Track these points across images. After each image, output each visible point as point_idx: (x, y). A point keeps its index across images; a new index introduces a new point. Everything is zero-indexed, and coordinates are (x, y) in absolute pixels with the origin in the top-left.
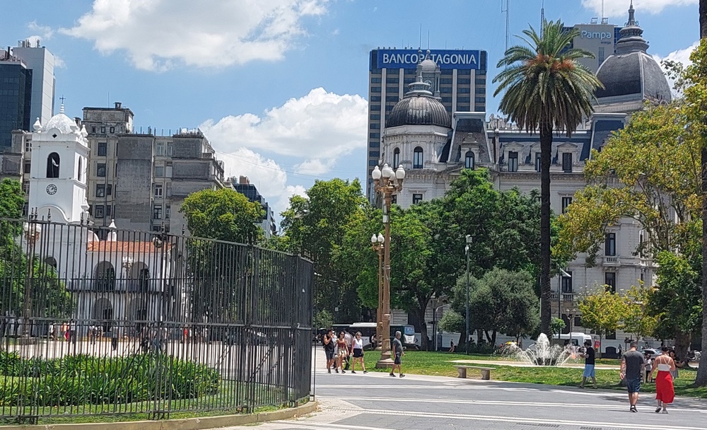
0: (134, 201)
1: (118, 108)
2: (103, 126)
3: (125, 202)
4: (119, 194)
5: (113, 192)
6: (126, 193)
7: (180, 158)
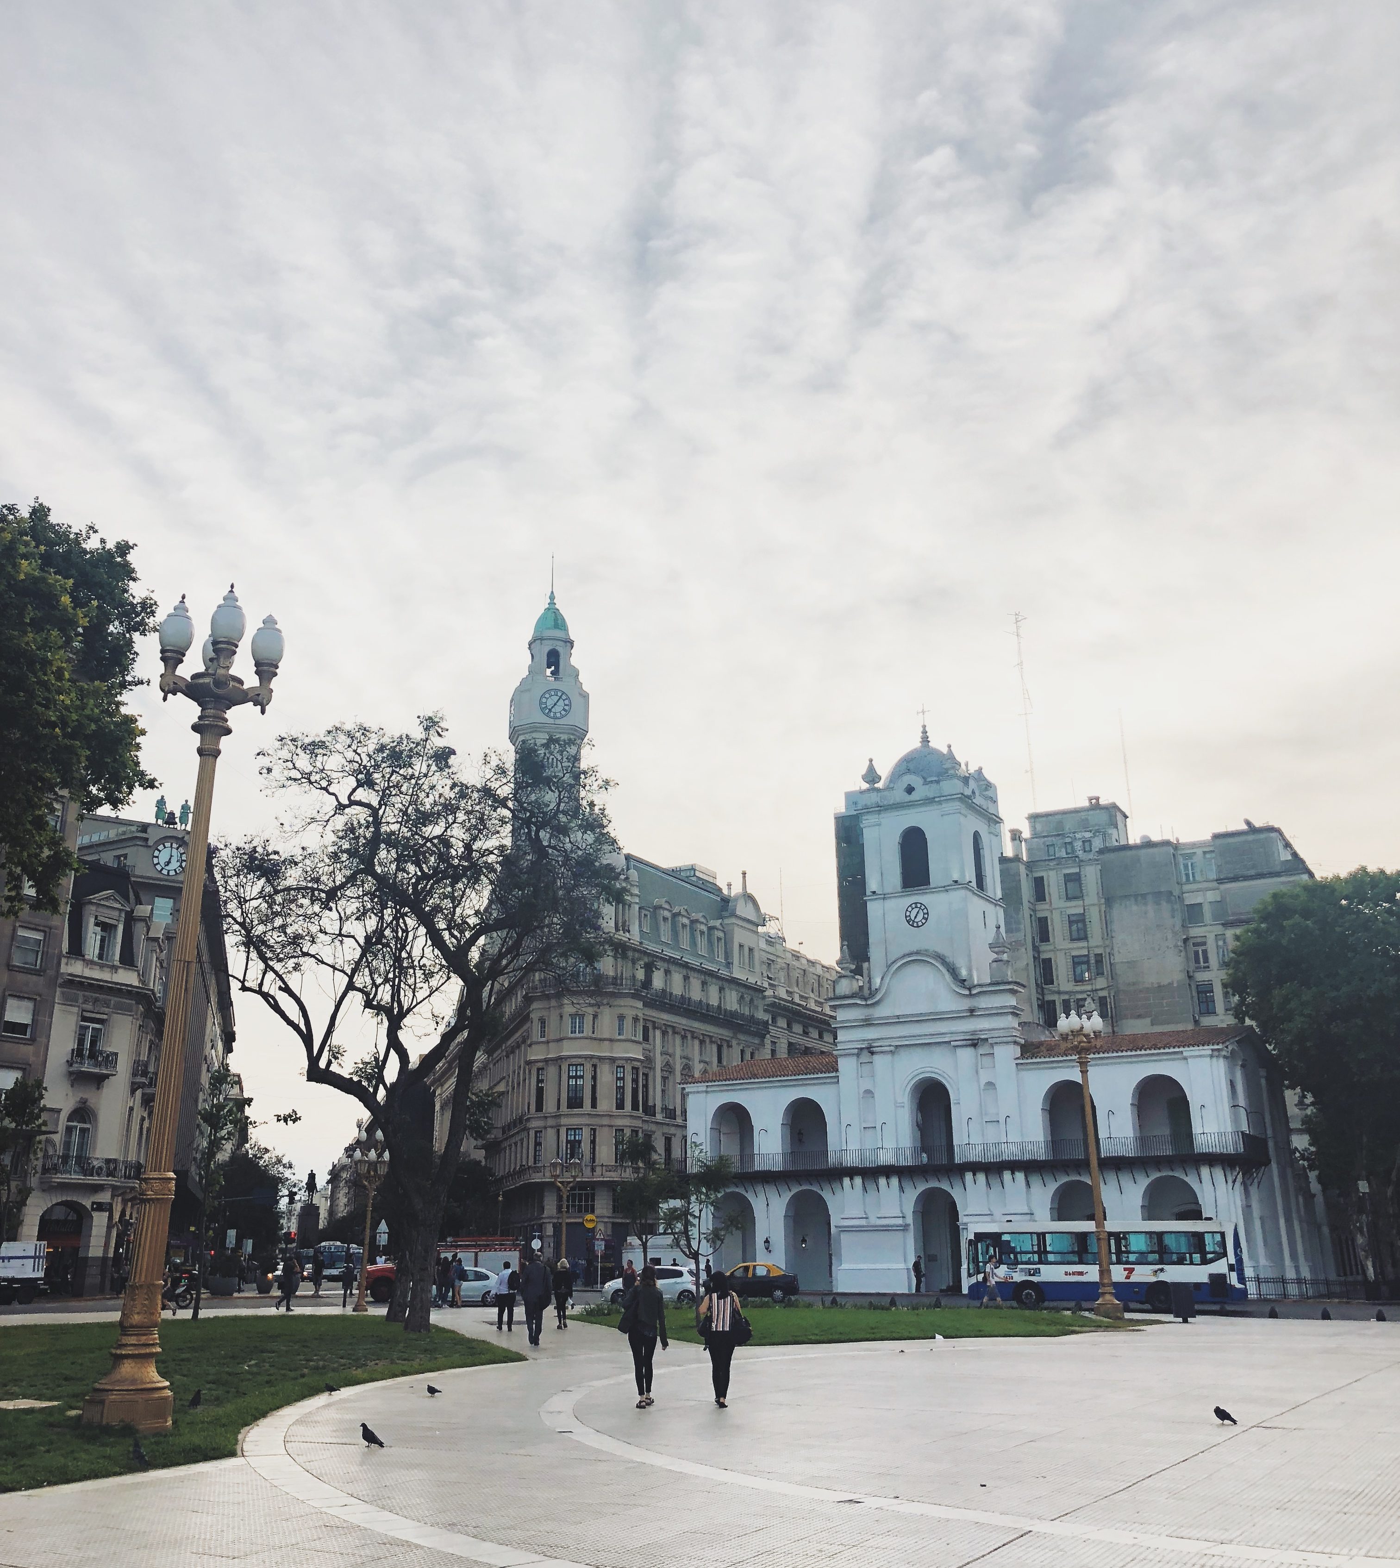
0: (1151, 980)
1: (1095, 805)
2: (1068, 840)
3: (1134, 984)
4: (1119, 969)
5: (1106, 968)
6: (1132, 964)
7: (1235, 879)
